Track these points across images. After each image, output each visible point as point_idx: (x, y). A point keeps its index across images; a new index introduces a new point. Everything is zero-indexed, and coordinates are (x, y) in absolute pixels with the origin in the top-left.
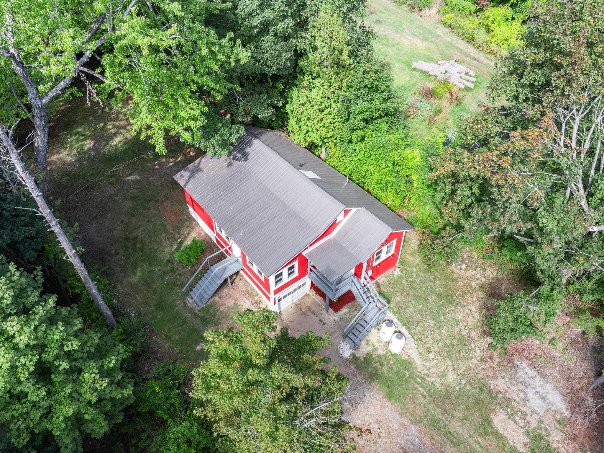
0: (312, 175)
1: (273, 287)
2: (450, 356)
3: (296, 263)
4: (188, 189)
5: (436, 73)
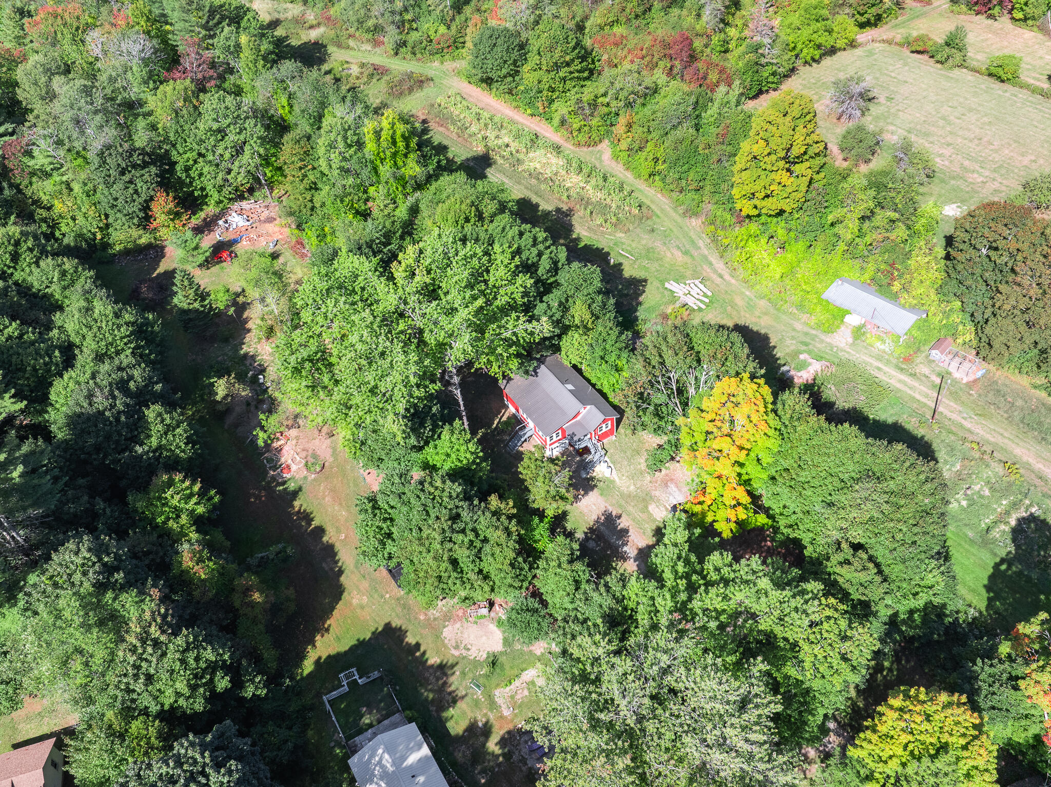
0: (570, 387)
1: (548, 442)
2: (633, 478)
3: (560, 431)
4: (507, 391)
5: (681, 294)
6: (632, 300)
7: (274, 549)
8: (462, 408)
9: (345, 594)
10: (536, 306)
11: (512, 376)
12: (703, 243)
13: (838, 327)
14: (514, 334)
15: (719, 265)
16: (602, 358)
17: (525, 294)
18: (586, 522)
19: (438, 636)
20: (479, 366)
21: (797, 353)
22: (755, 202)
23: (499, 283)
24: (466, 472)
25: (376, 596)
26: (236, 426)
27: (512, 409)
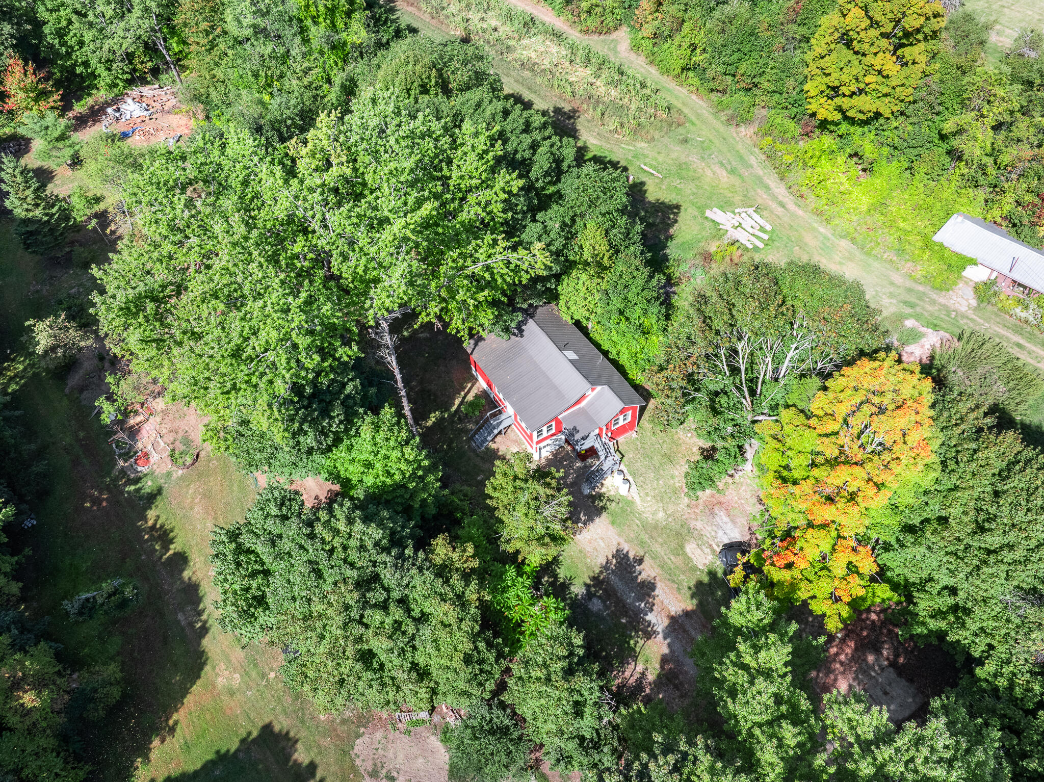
0: (571, 355)
1: (535, 439)
2: (662, 500)
3: (553, 423)
4: (475, 357)
5: (728, 226)
6: (659, 231)
7: (107, 586)
8: (400, 385)
9: (207, 668)
10: (525, 227)
11: (484, 334)
12: (756, 159)
13: (955, 283)
14: (488, 268)
15: (780, 190)
16: (621, 313)
17: (509, 205)
18: (588, 568)
19: (345, 752)
20: (426, 319)
21: (900, 318)
22: (838, 101)
23: (467, 183)
24: (400, 492)
25: (254, 674)
26: (82, 389)
27: (482, 384)
